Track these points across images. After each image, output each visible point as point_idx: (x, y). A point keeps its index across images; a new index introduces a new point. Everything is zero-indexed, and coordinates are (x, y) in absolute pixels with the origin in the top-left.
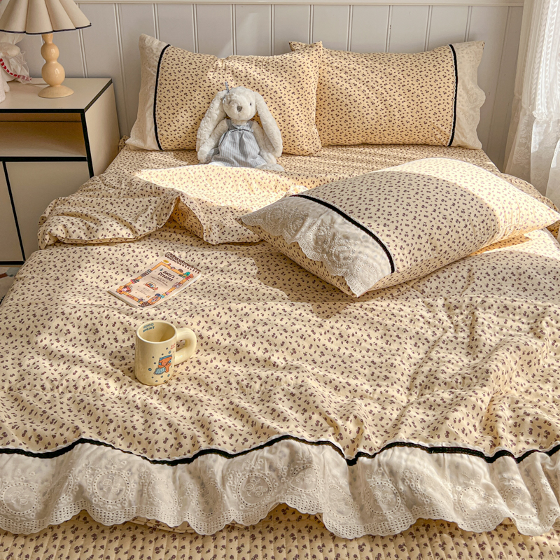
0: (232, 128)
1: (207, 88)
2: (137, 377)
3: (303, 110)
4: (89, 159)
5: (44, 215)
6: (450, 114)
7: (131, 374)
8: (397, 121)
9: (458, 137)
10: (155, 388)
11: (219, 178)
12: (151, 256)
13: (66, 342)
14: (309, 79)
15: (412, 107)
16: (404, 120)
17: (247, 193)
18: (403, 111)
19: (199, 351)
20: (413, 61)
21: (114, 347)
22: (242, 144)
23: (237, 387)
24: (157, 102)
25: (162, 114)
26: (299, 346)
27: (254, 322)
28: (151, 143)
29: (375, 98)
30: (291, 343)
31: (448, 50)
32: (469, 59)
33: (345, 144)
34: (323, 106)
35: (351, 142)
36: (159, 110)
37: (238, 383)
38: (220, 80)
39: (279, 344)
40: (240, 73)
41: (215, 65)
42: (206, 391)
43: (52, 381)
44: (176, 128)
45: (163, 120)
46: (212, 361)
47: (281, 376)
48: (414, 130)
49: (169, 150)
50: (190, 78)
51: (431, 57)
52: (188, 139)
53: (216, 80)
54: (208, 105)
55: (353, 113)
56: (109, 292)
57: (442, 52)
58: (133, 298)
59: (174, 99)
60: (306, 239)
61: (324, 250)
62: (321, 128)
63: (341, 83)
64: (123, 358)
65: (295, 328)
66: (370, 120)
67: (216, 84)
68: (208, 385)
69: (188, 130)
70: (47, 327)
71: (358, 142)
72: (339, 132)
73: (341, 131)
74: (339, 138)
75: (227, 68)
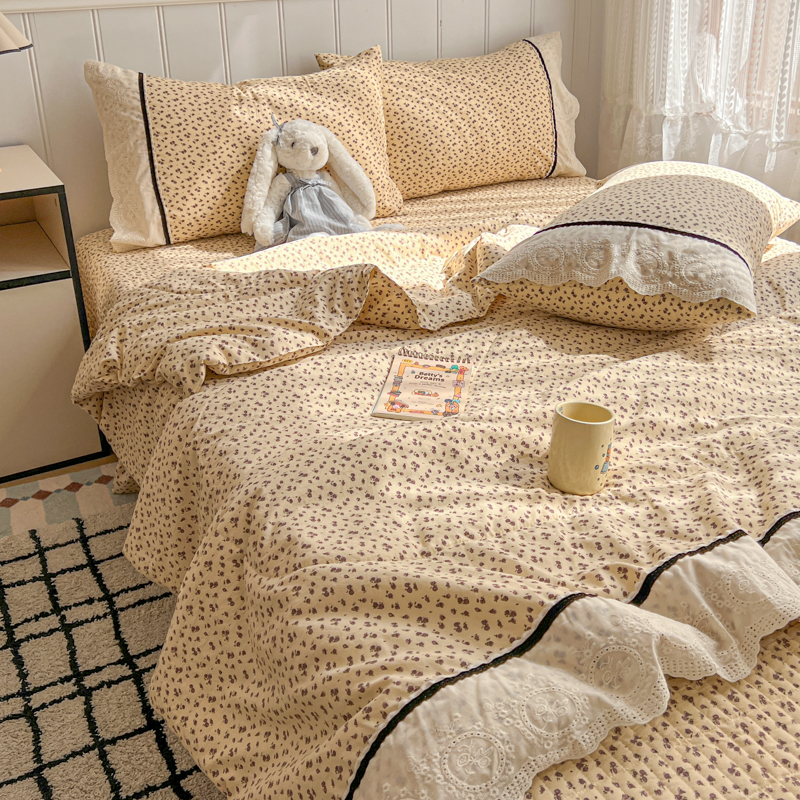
1: (237, 132)
2: (565, 489)
4: (74, 273)
6: (551, 130)
7: (554, 490)
8: (491, 150)
9: (562, 161)
13: (423, 480)
15: (508, 127)
16: (500, 146)
18: (497, 133)
20: (493, 65)
21: (493, 467)
23: (699, 461)
24: (156, 164)
25: (168, 183)
26: (713, 397)
27: (637, 387)
28: (156, 235)
29: (461, 120)
30: (704, 396)
35: (432, 191)
37: (696, 457)
38: (254, 115)
40: (281, 101)
41: (235, 94)
42: (670, 476)
44: (197, 202)
45: (172, 192)
46: (631, 445)
48: (511, 159)
49: (181, 243)
50: (204, 118)
51: (512, 57)
53: (247, 116)
55: (435, 146)
57: (521, 49)
58: (422, 412)
59: (186, 155)
60: (629, 270)
61: (663, 278)
63: (412, 105)
66: (458, 152)
67: (249, 122)
71: (440, 188)
72: (418, 177)
73: (420, 175)
74: (417, 187)
75: (259, 97)
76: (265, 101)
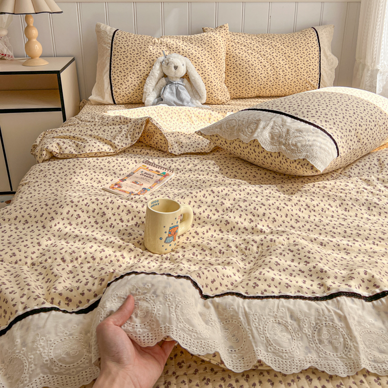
0: (169, 83)
1: (149, 57)
2: (147, 247)
3: (218, 71)
4: (62, 109)
5: (35, 144)
6: (317, 72)
7: (141, 246)
8: (282, 79)
10: (165, 256)
11: (167, 115)
12: (131, 164)
13: (77, 225)
14: (221, 49)
15: (292, 68)
16: (287, 77)
17: (189, 124)
18: (285, 71)
19: (193, 225)
20: (290, 38)
21: (121, 226)
22: (178, 94)
23: (237, 250)
24: (112, 68)
25: (116, 77)
26: (277, 215)
27: (234, 200)
28: (108, 99)
29: (266, 63)
30: (270, 213)
31: (312, 30)
32: (326, 36)
33: (245, 96)
34: (230, 70)
35: (249, 95)
36: (114, 74)
37: (237, 247)
38: (158, 50)
39: (261, 215)
40: (172, 45)
41: (153, 41)
42: (211, 255)
43: (71, 254)
44: (127, 86)
45: (117, 81)
46: (207, 232)
47: (274, 238)
48: (293, 84)
49: (121, 104)
50: (136, 50)
51: (302, 34)
52: (136, 94)
53: (155, 50)
54: (150, 69)
55: (251, 74)
56: (103, 189)
57: (308, 31)
58: (125, 192)
59: (125, 65)
60: (264, 136)
61: (280, 143)
62: (228, 85)
63: (242, 53)
64: (130, 234)
65: (271, 202)
66: (263, 78)
67: (155, 53)
68: (211, 249)
69: (136, 88)
70: (59, 214)
71: (254, 95)
72: (241, 88)
73: (242, 87)
74: (241, 93)
75: (162, 42)
76: (165, 45)
